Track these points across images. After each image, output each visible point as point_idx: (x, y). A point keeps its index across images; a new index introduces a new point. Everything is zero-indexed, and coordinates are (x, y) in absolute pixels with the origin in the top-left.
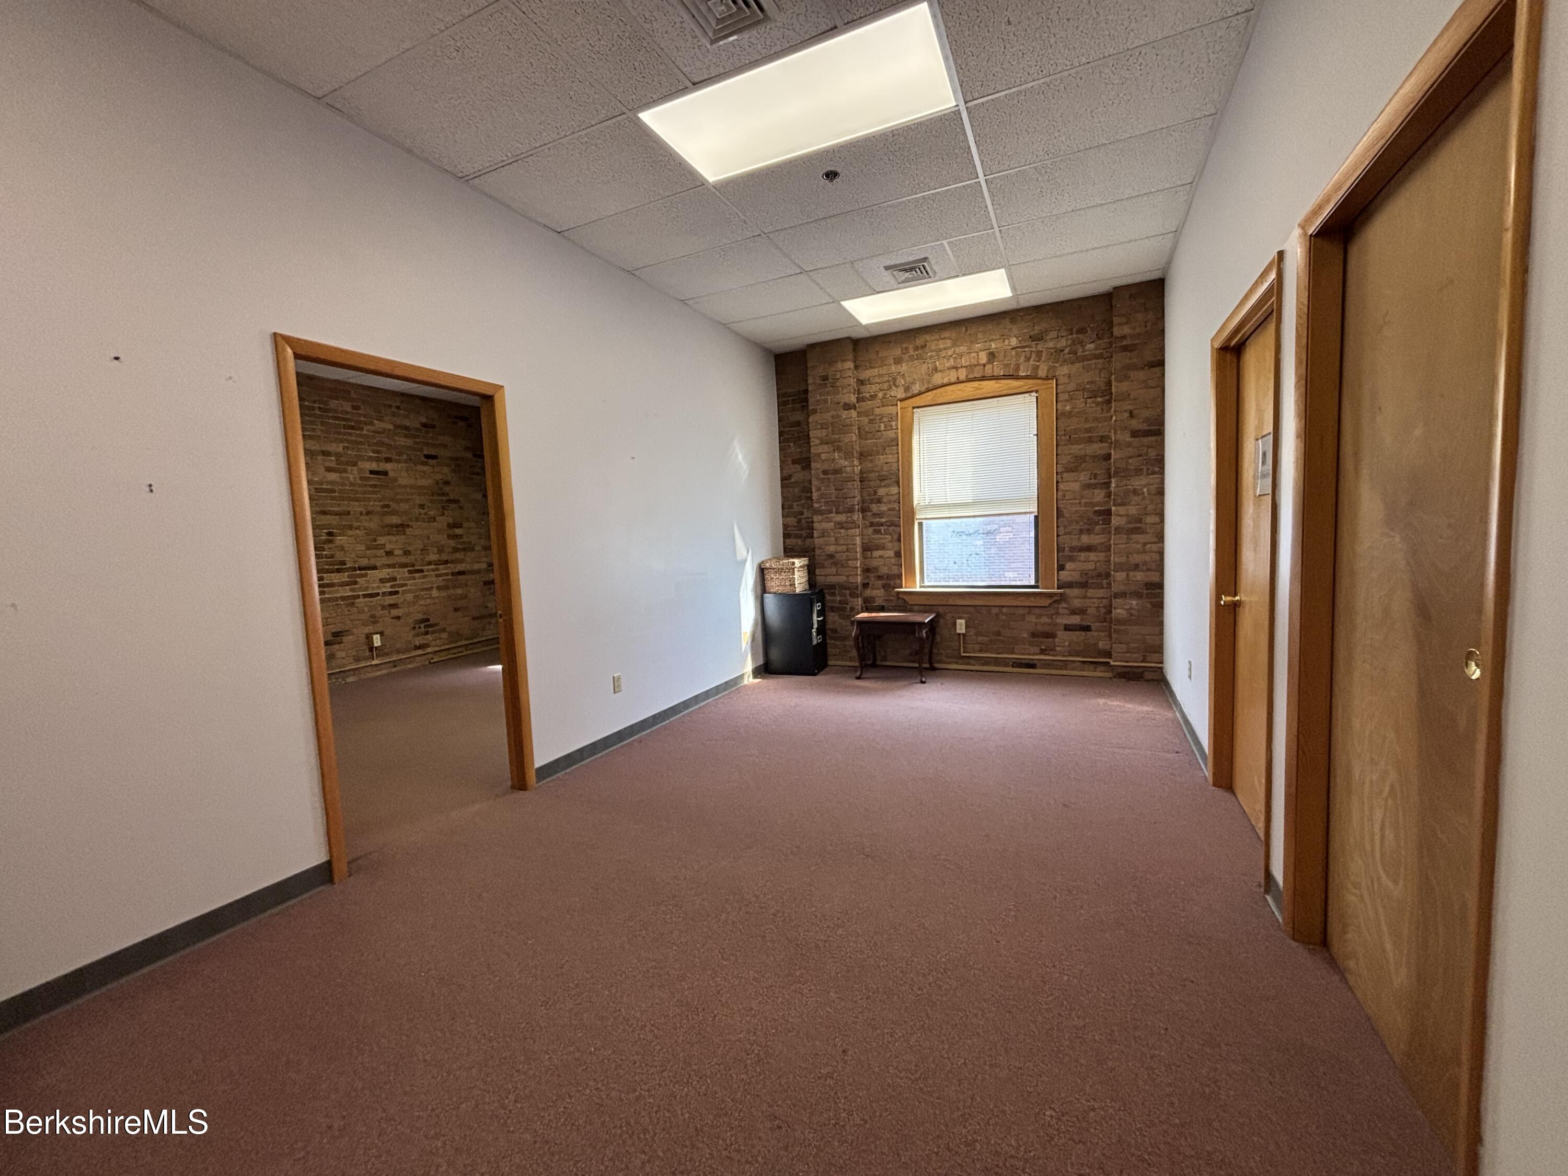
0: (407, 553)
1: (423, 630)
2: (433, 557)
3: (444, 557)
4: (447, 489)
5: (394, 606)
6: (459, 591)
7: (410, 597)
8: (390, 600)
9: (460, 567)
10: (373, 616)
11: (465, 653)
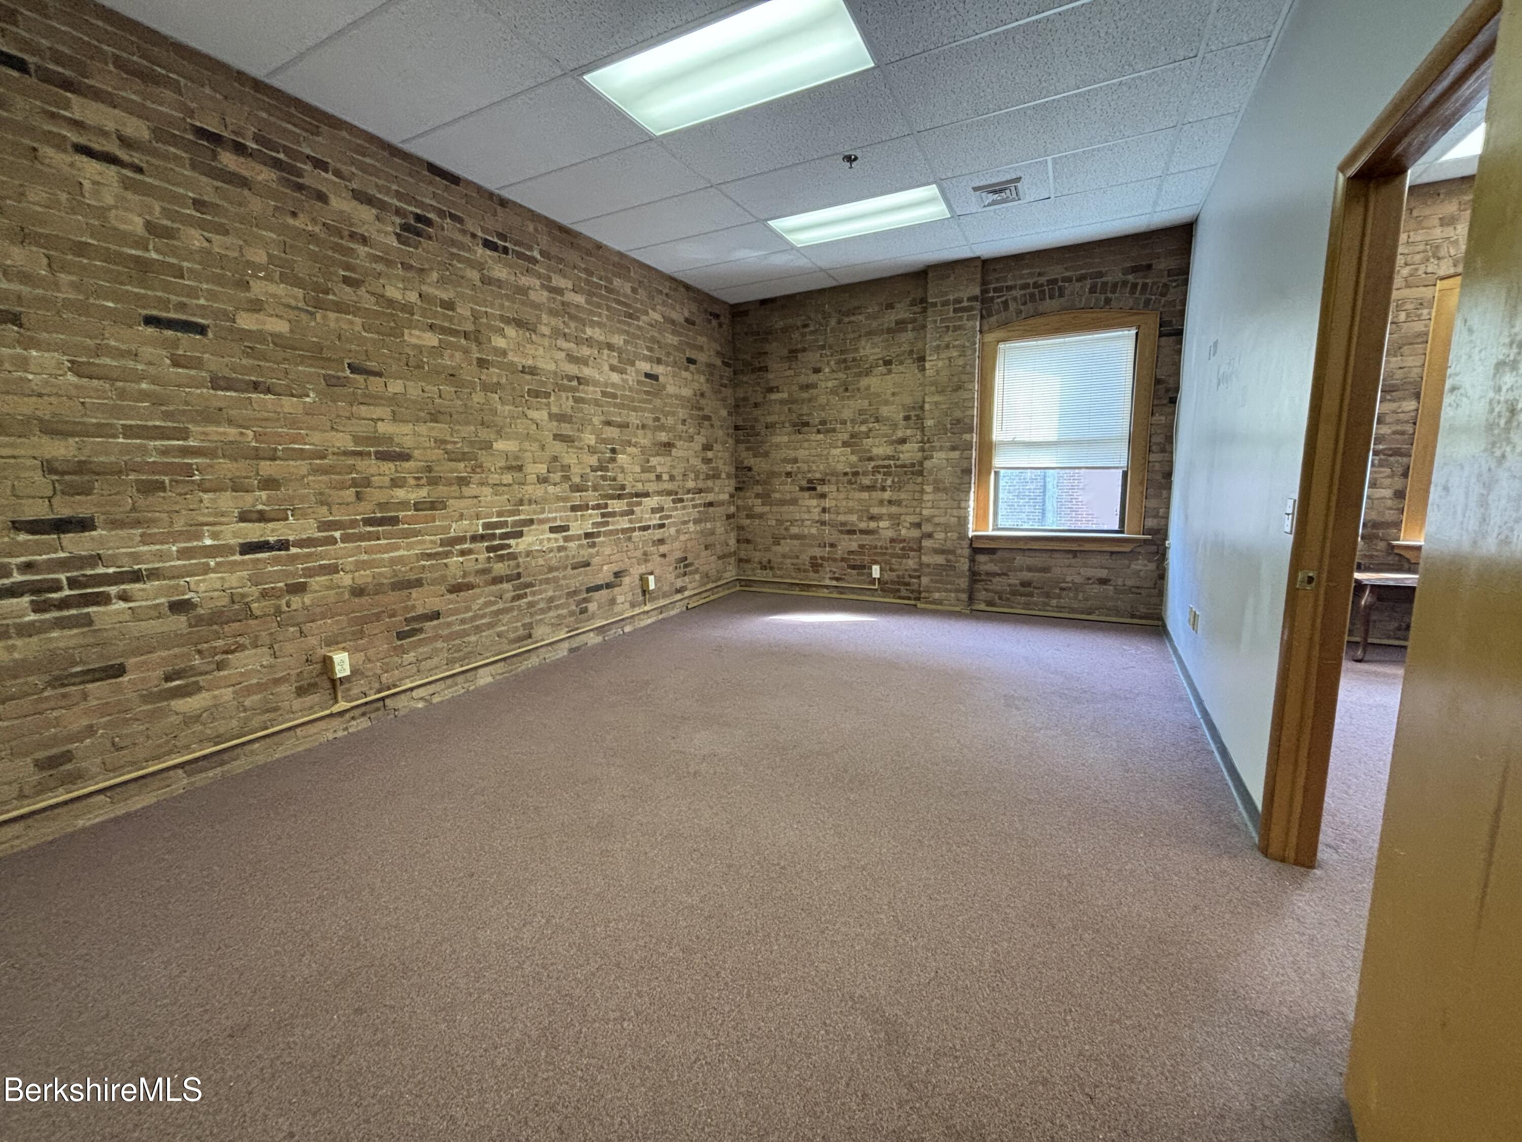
0: (672, 478)
1: (682, 570)
2: (691, 484)
3: (701, 485)
4: (703, 402)
5: (661, 541)
6: (709, 525)
7: (673, 530)
8: (658, 534)
9: (710, 497)
10: (645, 554)
11: (712, 597)
